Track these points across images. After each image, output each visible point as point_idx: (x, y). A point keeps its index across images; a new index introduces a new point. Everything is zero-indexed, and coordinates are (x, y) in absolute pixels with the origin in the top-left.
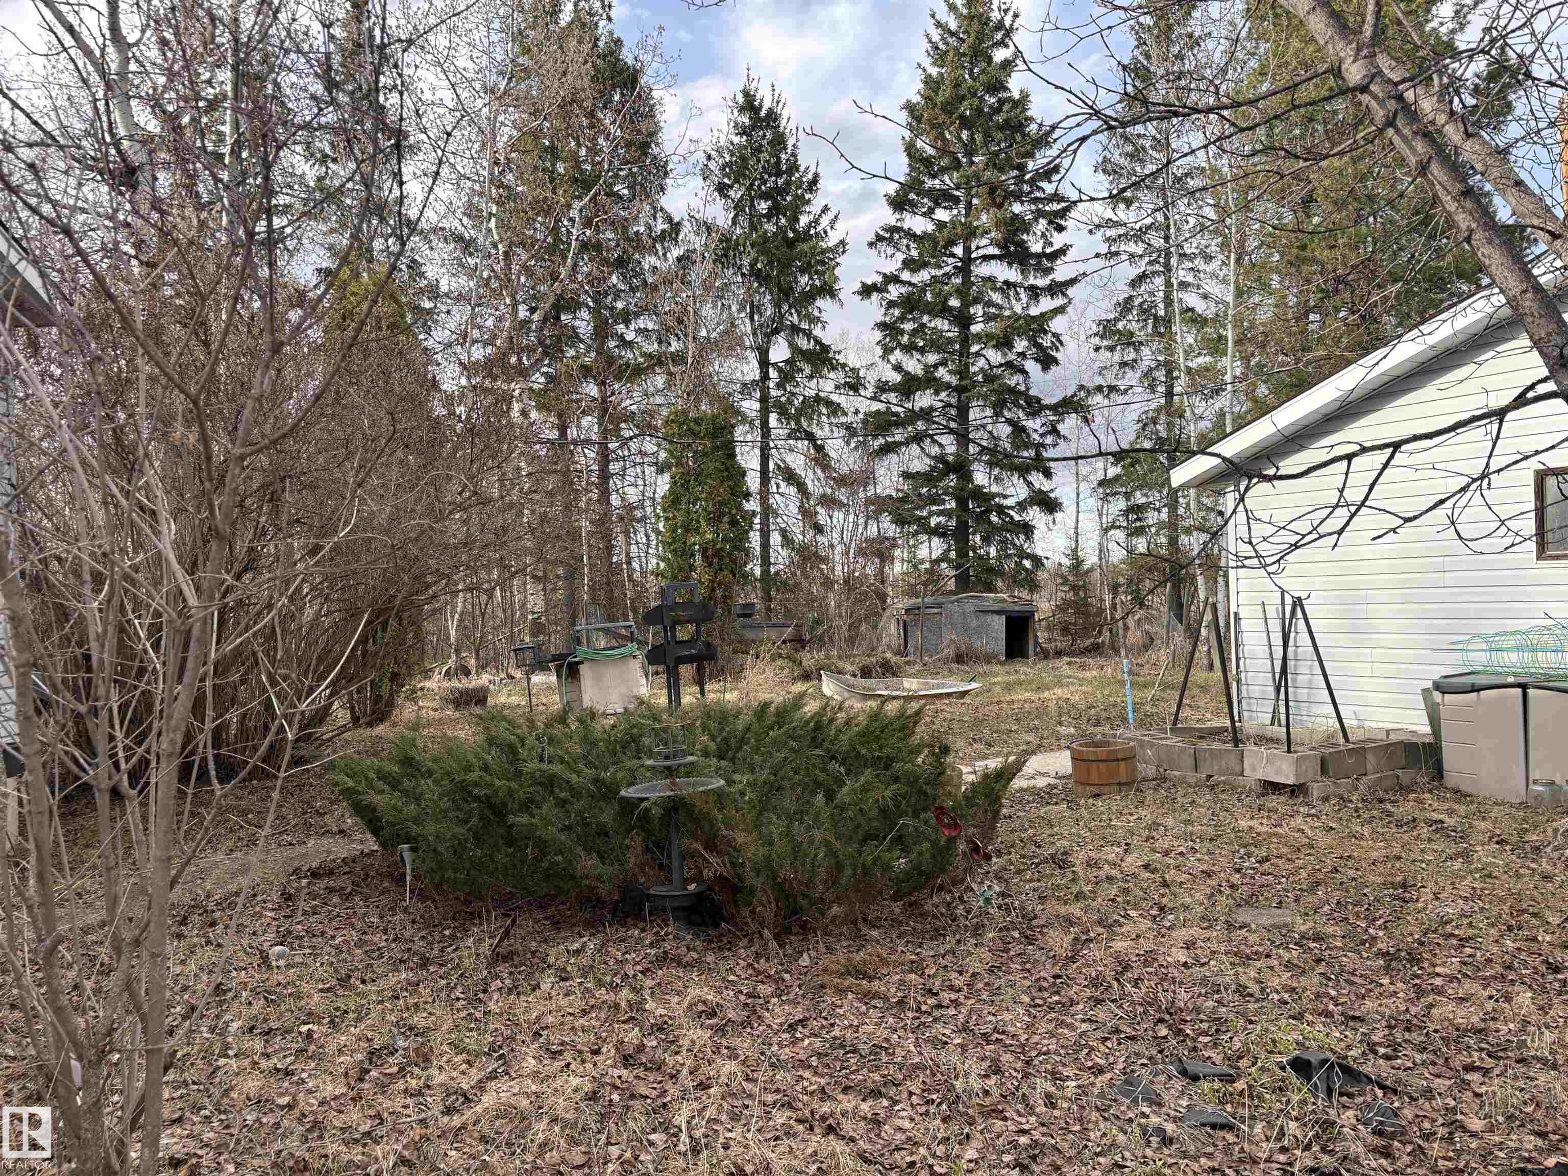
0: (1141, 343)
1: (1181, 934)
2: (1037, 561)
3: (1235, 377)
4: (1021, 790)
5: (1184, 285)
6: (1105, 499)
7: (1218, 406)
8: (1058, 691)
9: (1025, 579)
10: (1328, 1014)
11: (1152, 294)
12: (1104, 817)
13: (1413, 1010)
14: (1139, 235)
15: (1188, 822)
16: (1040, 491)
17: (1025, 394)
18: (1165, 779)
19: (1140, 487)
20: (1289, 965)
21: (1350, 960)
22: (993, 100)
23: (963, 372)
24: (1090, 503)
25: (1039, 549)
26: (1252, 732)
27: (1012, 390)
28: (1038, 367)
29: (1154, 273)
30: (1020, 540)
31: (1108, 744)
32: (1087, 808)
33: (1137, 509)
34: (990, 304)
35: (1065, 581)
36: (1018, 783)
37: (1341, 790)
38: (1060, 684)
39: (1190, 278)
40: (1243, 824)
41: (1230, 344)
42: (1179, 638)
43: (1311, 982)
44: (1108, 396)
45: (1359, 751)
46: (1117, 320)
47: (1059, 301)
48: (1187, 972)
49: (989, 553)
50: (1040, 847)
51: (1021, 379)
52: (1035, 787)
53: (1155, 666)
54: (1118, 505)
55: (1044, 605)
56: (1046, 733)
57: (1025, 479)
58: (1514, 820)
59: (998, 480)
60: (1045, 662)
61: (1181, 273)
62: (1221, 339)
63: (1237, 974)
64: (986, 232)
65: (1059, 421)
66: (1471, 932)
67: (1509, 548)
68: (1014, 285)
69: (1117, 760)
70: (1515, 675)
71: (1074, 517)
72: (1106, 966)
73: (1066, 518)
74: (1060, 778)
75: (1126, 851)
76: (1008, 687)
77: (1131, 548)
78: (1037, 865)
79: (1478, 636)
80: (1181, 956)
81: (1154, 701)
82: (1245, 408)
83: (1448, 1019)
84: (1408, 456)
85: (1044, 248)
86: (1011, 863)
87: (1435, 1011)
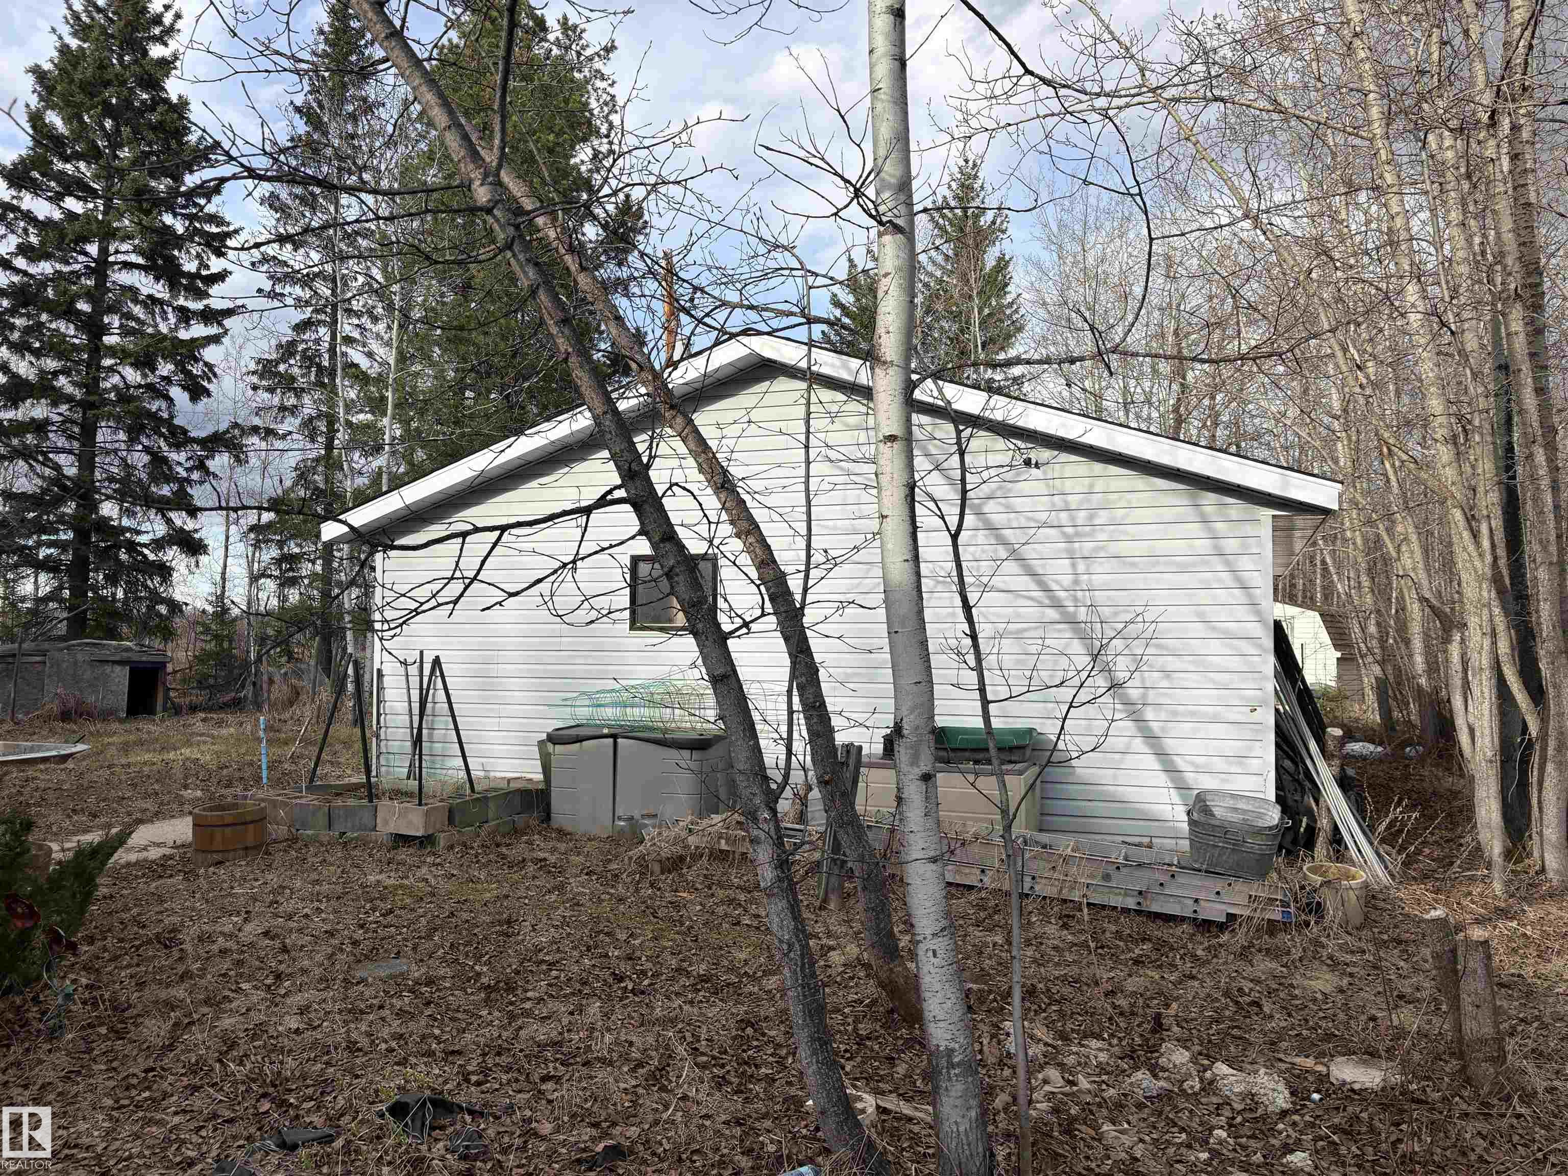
0: (303, 390)
1: (298, 999)
2: (175, 607)
3: (394, 438)
4: (128, 864)
5: (348, 340)
6: (256, 546)
7: (375, 465)
8: (186, 752)
9: (157, 626)
10: (430, 1054)
11: (318, 341)
12: (225, 885)
13: (505, 1034)
14: (307, 281)
15: (317, 882)
16: (182, 530)
17: (169, 422)
18: (295, 840)
19: (293, 537)
20: (400, 1013)
21: (457, 999)
22: (145, 96)
23: (91, 385)
24: (239, 548)
25: (178, 594)
26: (387, 787)
27: (154, 416)
28: (186, 396)
29: (320, 322)
30: (155, 582)
31: (236, 806)
32: (207, 877)
33: (291, 560)
34: (129, 316)
35: (207, 630)
36: (122, 856)
37: (464, 839)
38: (188, 743)
39: (356, 334)
40: (372, 878)
41: (390, 407)
42: (325, 695)
43: (418, 1026)
44: (263, 439)
45: (483, 800)
46: (277, 362)
47: (213, 330)
48: (299, 1039)
49: (114, 595)
50: (144, 927)
51: (164, 405)
52: (145, 860)
53: (299, 722)
54: (270, 553)
55: (181, 655)
56: (166, 798)
57: (164, 516)
58: (602, 853)
59: (131, 514)
60: (175, 719)
61: (347, 328)
62: (383, 399)
63: (348, 1032)
64: (128, 237)
65: (207, 457)
66: (558, 956)
67: (592, 622)
68: (161, 302)
69: (245, 823)
70: (609, 727)
71: (221, 562)
72: (208, 1048)
73: (211, 562)
74: (177, 847)
75: (246, 920)
76: (125, 748)
77: (283, 599)
78: (138, 948)
79: (584, 693)
80: (293, 1023)
81: (294, 759)
82: (402, 470)
83: (533, 1038)
84: (513, 538)
85: (199, 269)
86: (105, 949)
87: (522, 1032)
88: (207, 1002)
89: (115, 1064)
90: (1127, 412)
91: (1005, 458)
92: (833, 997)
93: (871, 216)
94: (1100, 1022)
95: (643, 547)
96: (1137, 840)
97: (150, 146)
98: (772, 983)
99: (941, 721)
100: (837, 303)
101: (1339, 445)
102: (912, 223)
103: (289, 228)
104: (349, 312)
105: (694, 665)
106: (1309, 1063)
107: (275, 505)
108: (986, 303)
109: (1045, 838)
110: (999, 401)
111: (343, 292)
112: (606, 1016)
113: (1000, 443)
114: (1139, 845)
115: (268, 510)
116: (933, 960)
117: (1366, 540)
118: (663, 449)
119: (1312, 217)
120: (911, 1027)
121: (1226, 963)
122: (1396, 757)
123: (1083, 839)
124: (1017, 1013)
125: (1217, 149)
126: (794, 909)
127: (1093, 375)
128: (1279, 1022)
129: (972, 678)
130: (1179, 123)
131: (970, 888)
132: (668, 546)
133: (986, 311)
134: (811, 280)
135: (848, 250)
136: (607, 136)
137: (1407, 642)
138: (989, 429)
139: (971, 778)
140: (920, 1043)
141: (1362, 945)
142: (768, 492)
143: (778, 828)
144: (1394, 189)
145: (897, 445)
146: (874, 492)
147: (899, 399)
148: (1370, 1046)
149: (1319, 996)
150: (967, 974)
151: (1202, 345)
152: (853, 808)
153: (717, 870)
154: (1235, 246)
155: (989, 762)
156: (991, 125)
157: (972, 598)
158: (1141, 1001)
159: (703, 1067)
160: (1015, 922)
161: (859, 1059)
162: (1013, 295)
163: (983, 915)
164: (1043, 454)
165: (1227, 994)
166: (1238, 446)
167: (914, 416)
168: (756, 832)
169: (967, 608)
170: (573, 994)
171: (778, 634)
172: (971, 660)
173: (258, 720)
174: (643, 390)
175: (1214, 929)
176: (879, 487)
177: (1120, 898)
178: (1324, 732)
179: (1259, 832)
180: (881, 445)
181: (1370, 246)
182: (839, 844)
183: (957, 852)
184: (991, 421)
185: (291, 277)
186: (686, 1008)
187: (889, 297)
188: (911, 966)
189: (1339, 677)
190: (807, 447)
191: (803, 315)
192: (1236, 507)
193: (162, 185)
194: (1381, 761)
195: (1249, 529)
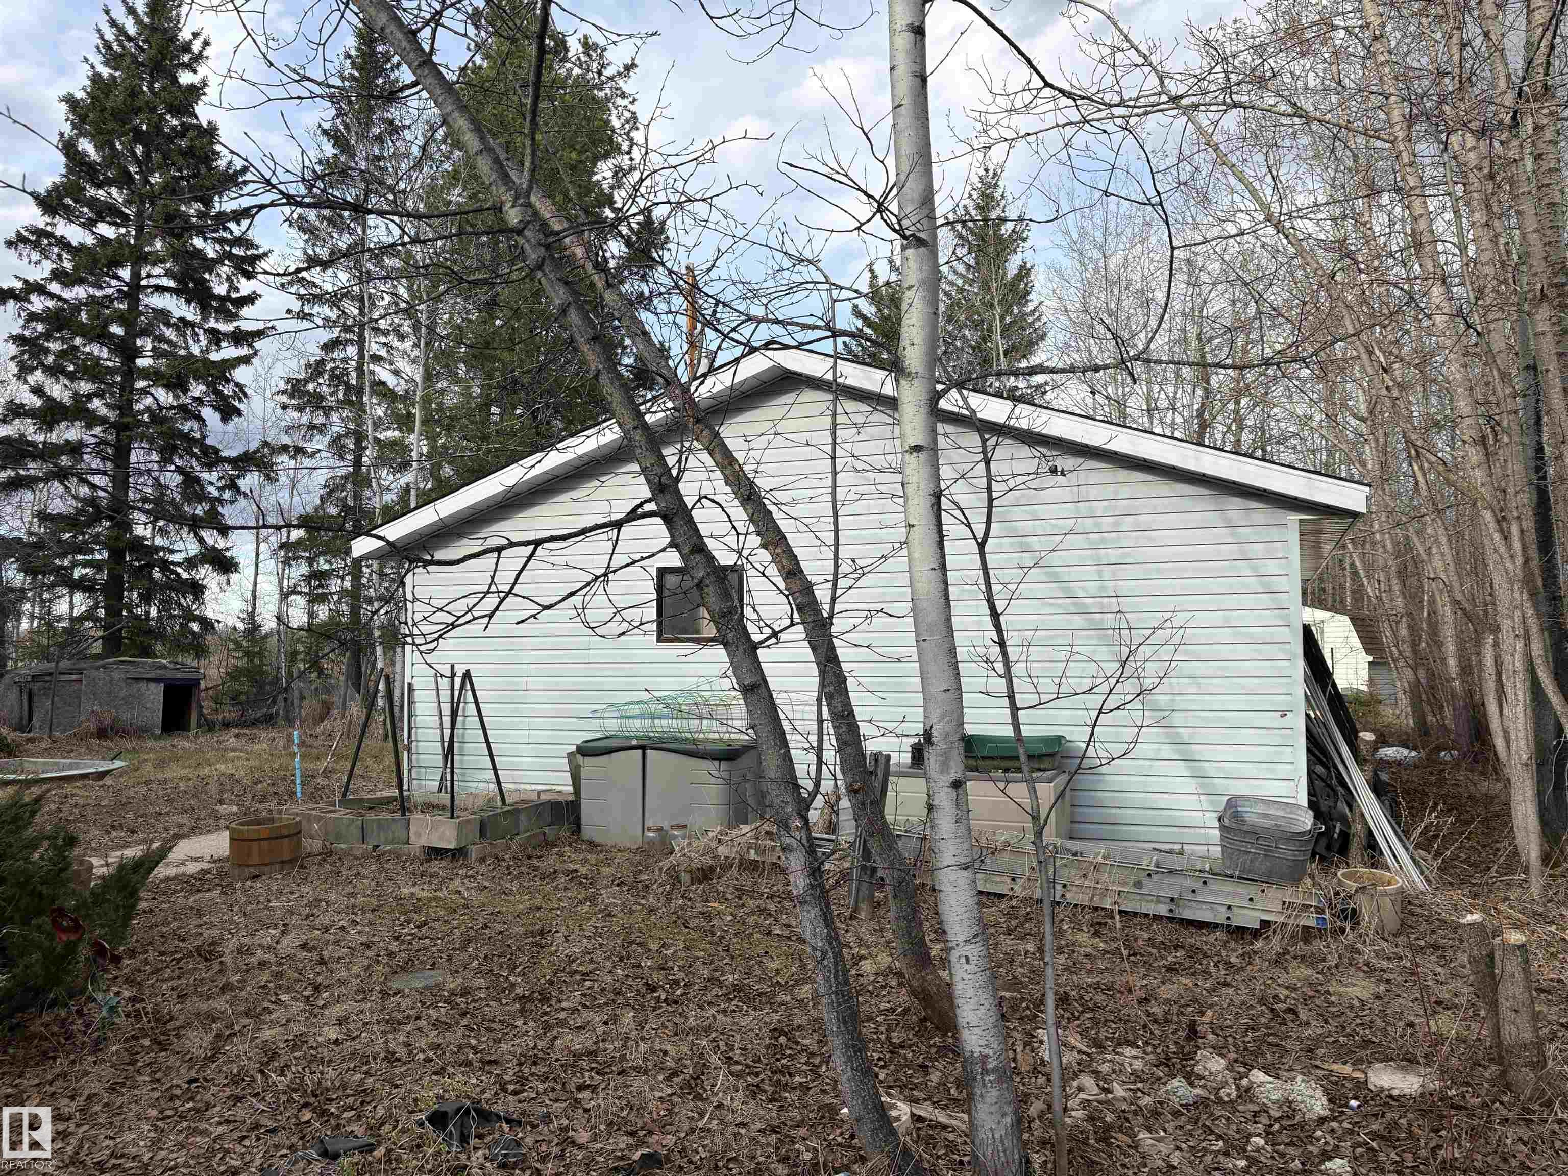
0: (331, 408)
1: (335, 1011)
2: (207, 624)
3: (422, 455)
4: (168, 879)
5: (376, 359)
6: (286, 562)
7: (403, 481)
8: (222, 767)
9: (190, 644)
10: (468, 1063)
11: (345, 360)
12: (262, 899)
13: (540, 1044)
14: (335, 300)
15: (352, 895)
16: (214, 548)
17: (201, 443)
18: (329, 853)
19: (323, 553)
20: (437, 1024)
21: (492, 1009)
22: (175, 122)
23: (124, 407)
24: (269, 565)
25: (210, 612)
26: (419, 800)
27: (186, 437)
28: (217, 416)
29: (347, 341)
30: (188, 600)
31: (272, 820)
32: (244, 891)
33: (321, 576)
34: (162, 339)
35: (239, 646)
36: (162, 871)
37: (495, 851)
38: (223, 759)
39: (383, 353)
40: (405, 891)
41: (417, 423)
42: (356, 710)
43: (455, 1037)
44: (293, 457)
45: (514, 813)
46: (306, 381)
47: (243, 351)
48: (337, 1049)
49: (148, 613)
50: (184, 940)
51: (196, 426)
52: (184, 875)
53: (330, 736)
54: (300, 570)
55: (213, 672)
56: (203, 814)
57: (196, 535)
58: (632, 863)
59: (163, 532)
60: (209, 735)
61: (374, 347)
62: (410, 416)
63: (387, 1041)
64: (160, 261)
65: (239, 477)
66: (591, 967)
67: (623, 634)
68: (192, 325)
69: (282, 837)
70: (637, 738)
71: (252, 579)
72: (250, 1059)
73: (242, 579)
74: (215, 862)
75: (283, 932)
76: (161, 764)
77: (312, 615)
78: (179, 961)
79: (612, 705)
80: (333, 1033)
81: (327, 773)
82: (429, 486)
83: (567, 1047)
84: (546, 552)
85: (229, 292)
86: (146, 962)
87: (557, 1042)
88: (247, 1014)
89: (158, 1076)
90: (1151, 417)
91: (1031, 466)
92: (867, 1005)
93: (894, 230)
94: (1133, 1029)
95: (673, 559)
96: (1167, 847)
97: (180, 170)
98: (805, 992)
99: (971, 730)
100: (858, 313)
101: (1367, 447)
102: (935, 237)
103: (317, 249)
104: (376, 330)
105: (724, 675)
106: (1347, 1069)
107: (305, 522)
108: (1008, 311)
109: (1075, 846)
110: (1023, 409)
111: (371, 311)
112: (640, 1026)
113: (1025, 451)
114: (1170, 852)
115: (298, 527)
116: (966, 967)
117: (1396, 544)
118: (692, 462)
119: (1334, 220)
120: (945, 1035)
121: (1260, 970)
122: (1431, 760)
123: (1114, 846)
124: (1051, 1021)
125: (1238, 153)
126: (827, 919)
127: (1116, 381)
128: (1315, 1029)
129: (1000, 685)
130: (1199, 128)
131: (1001, 896)
132: (698, 557)
133: (1008, 319)
134: (835, 293)
135: (871, 265)
136: (629, 153)
137: (1439, 645)
138: (1015, 437)
139: (1002, 785)
140: (953, 1051)
141: (1399, 950)
142: (794, 502)
143: (810, 838)
144: (1418, 192)
145: (923, 456)
146: (901, 501)
147: (924, 411)
148: (1407, 1052)
149: (1356, 1003)
150: (999, 982)
151: (1226, 349)
152: (883, 817)
153: (747, 881)
154: (1258, 249)
155: (1019, 770)
156: (1010, 135)
157: (1000, 606)
158: (1175, 1008)
159: (737, 1075)
160: (1048, 929)
161: (892, 1067)
162: (1036, 303)
163: (1014, 923)
164: (1067, 462)
165: (1262, 1000)
166: (1264, 450)
167: (939, 426)
168: (788, 840)
169: (995, 615)
170: (607, 1004)
171: (806, 644)
172: (1000, 667)
173: (290, 736)
174: (670, 405)
175: (1248, 937)
176: (904, 496)
177: (1152, 906)
178: (1356, 737)
179: (1292, 838)
180: (907, 455)
181: (1395, 248)
182: (869, 853)
183: (988, 860)
184: (1016, 429)
185: (318, 299)
186: (720, 1017)
187: (913, 309)
188: (944, 974)
189: (1371, 680)
190: (833, 458)
191: (829, 329)
192: (1261, 513)
193: (193, 209)
194: (1416, 767)
195: (1275, 534)
